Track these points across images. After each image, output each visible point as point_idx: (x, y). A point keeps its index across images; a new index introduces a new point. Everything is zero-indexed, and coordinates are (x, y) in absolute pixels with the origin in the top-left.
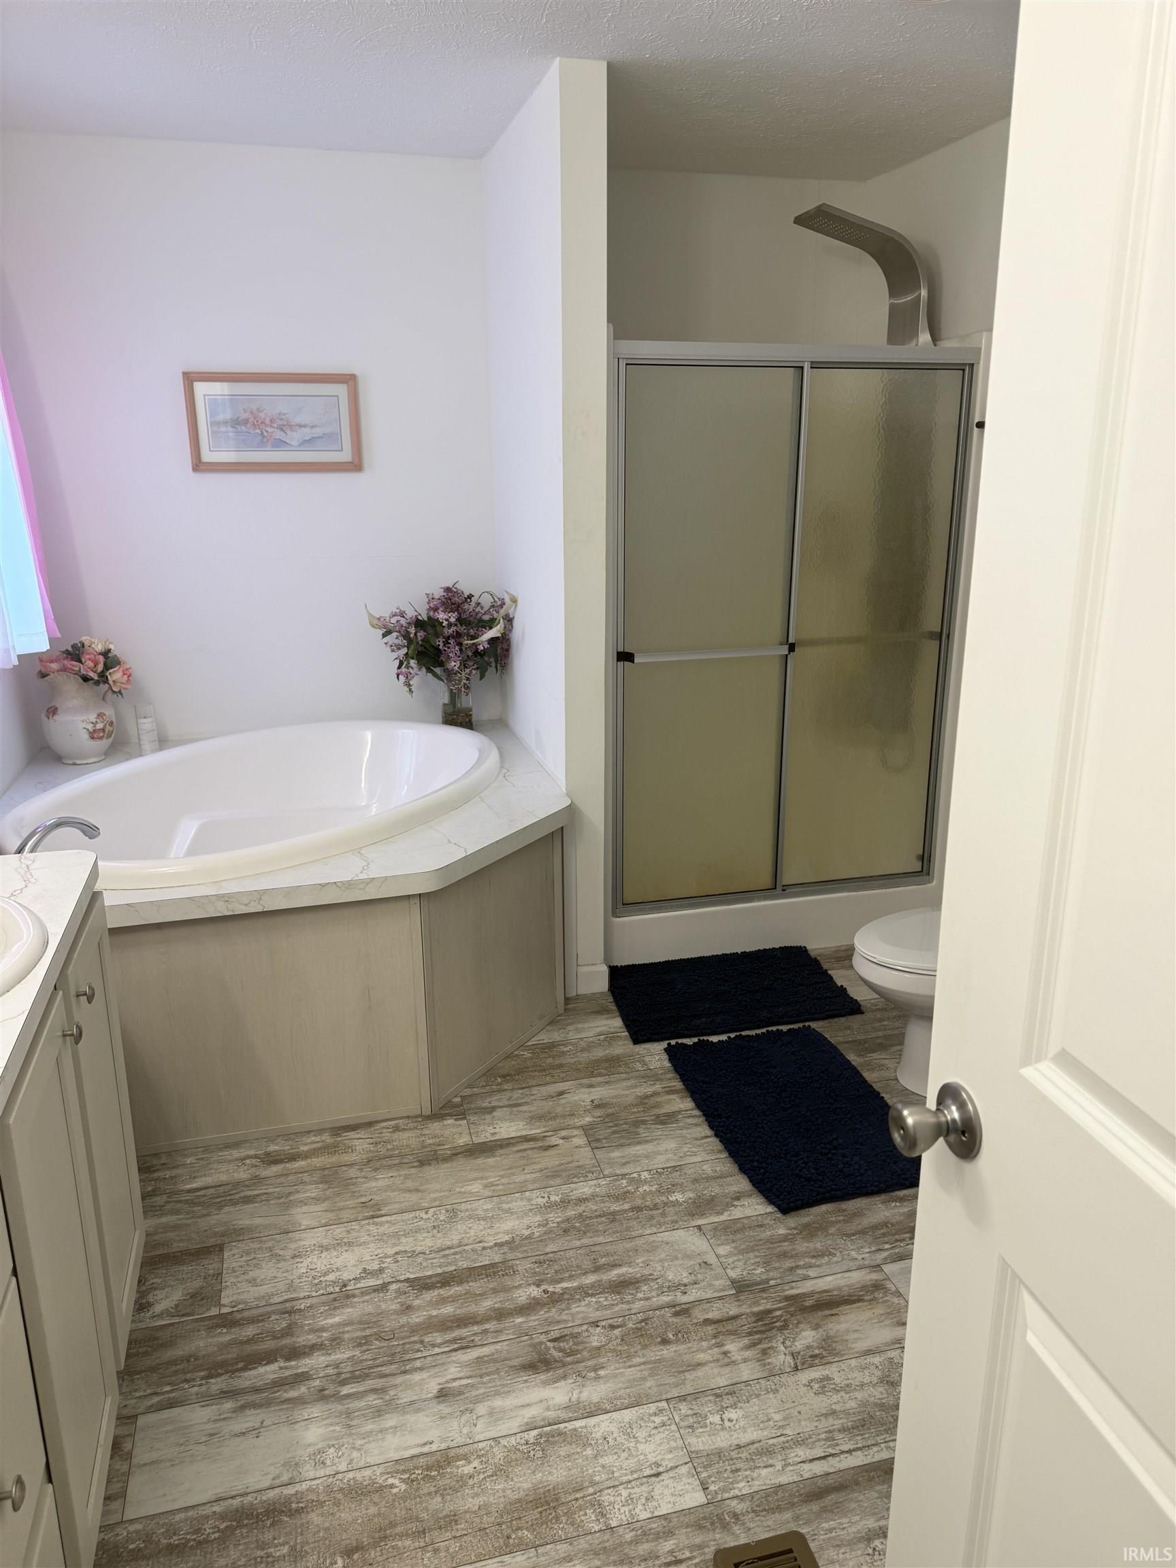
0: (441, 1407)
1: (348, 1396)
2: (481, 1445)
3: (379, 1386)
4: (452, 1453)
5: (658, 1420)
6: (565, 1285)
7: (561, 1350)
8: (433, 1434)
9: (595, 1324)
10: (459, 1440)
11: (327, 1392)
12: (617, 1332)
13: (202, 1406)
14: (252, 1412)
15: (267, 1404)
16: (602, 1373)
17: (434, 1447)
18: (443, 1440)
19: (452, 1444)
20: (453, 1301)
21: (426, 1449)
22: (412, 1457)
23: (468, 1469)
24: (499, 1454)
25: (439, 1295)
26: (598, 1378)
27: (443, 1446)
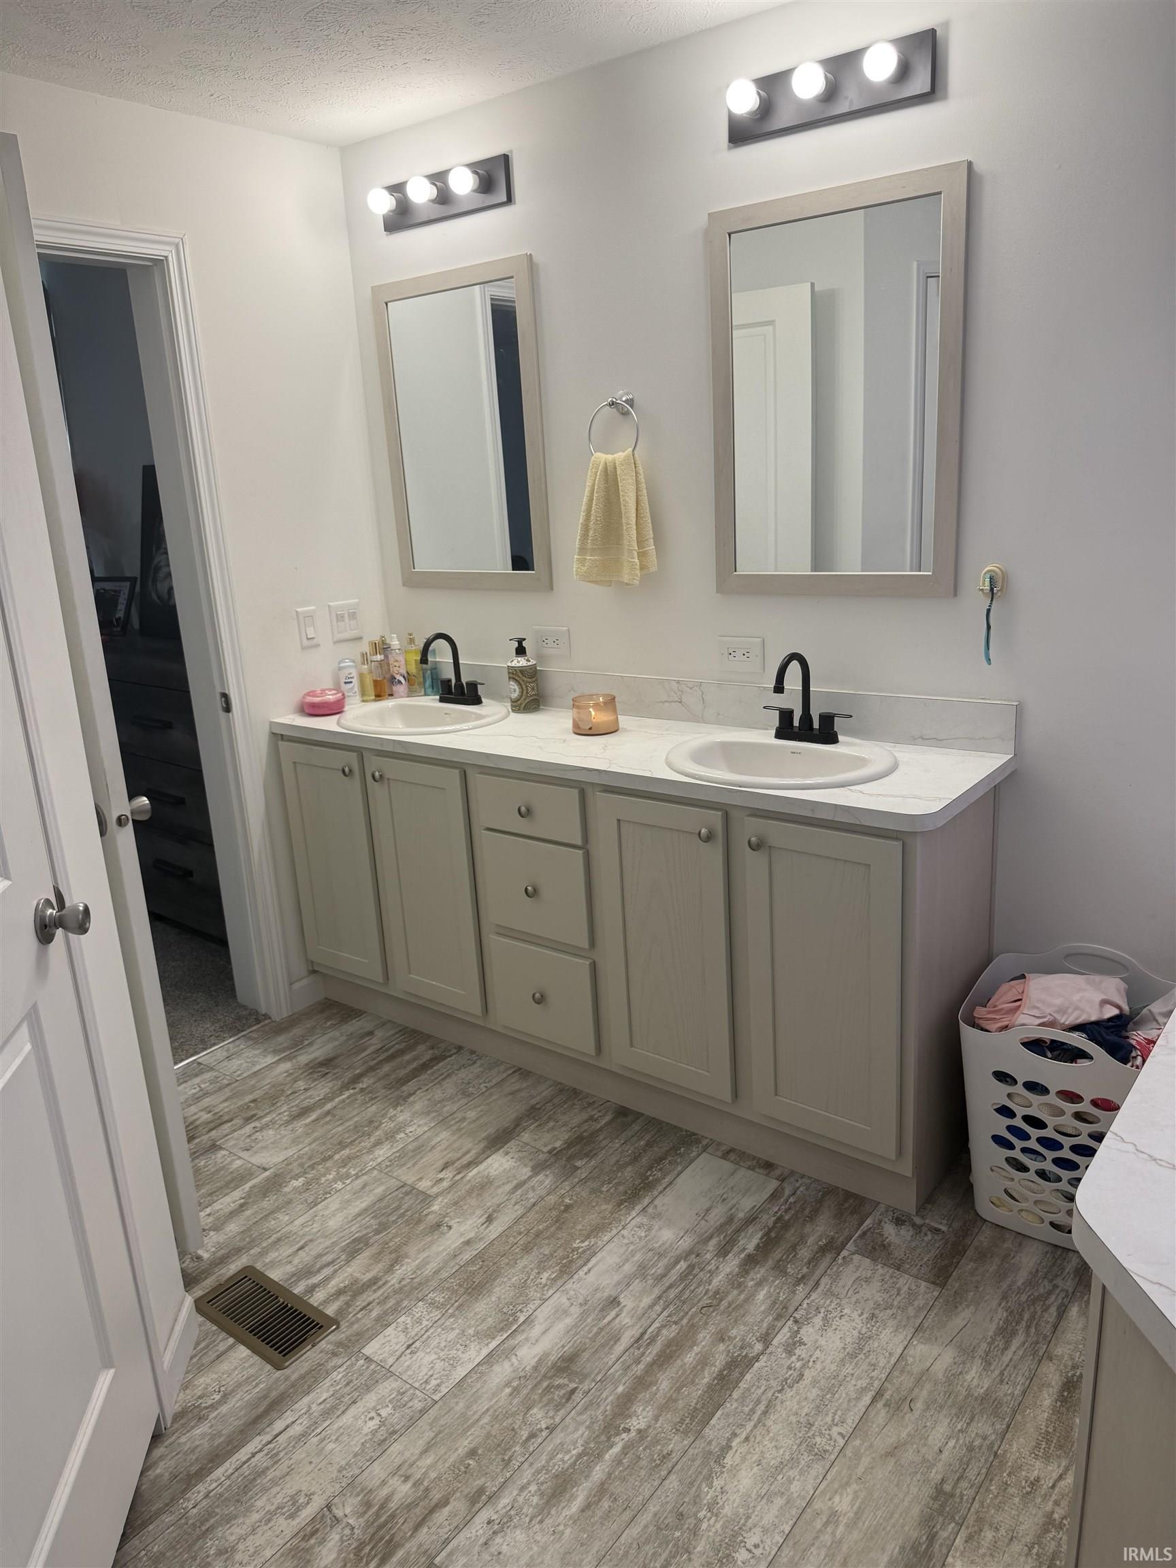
0: (606, 1294)
1: (677, 1262)
2: (551, 1292)
3: (665, 1280)
4: (566, 1277)
5: (434, 1383)
6: (616, 1450)
7: (559, 1387)
8: (591, 1278)
9: (551, 1429)
10: (569, 1285)
11: (694, 1256)
12: (525, 1434)
13: (755, 1206)
14: (722, 1220)
15: (720, 1229)
16: (508, 1390)
17: (581, 1273)
18: (580, 1280)
19: (571, 1281)
20: (694, 1368)
21: (585, 1269)
22: (588, 1260)
23: (545, 1275)
24: (533, 1293)
25: (713, 1365)
26: (508, 1384)
27: (576, 1276)
